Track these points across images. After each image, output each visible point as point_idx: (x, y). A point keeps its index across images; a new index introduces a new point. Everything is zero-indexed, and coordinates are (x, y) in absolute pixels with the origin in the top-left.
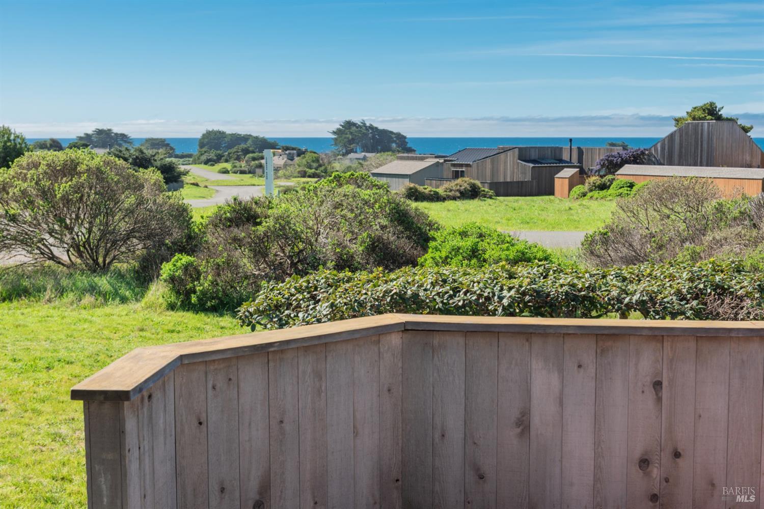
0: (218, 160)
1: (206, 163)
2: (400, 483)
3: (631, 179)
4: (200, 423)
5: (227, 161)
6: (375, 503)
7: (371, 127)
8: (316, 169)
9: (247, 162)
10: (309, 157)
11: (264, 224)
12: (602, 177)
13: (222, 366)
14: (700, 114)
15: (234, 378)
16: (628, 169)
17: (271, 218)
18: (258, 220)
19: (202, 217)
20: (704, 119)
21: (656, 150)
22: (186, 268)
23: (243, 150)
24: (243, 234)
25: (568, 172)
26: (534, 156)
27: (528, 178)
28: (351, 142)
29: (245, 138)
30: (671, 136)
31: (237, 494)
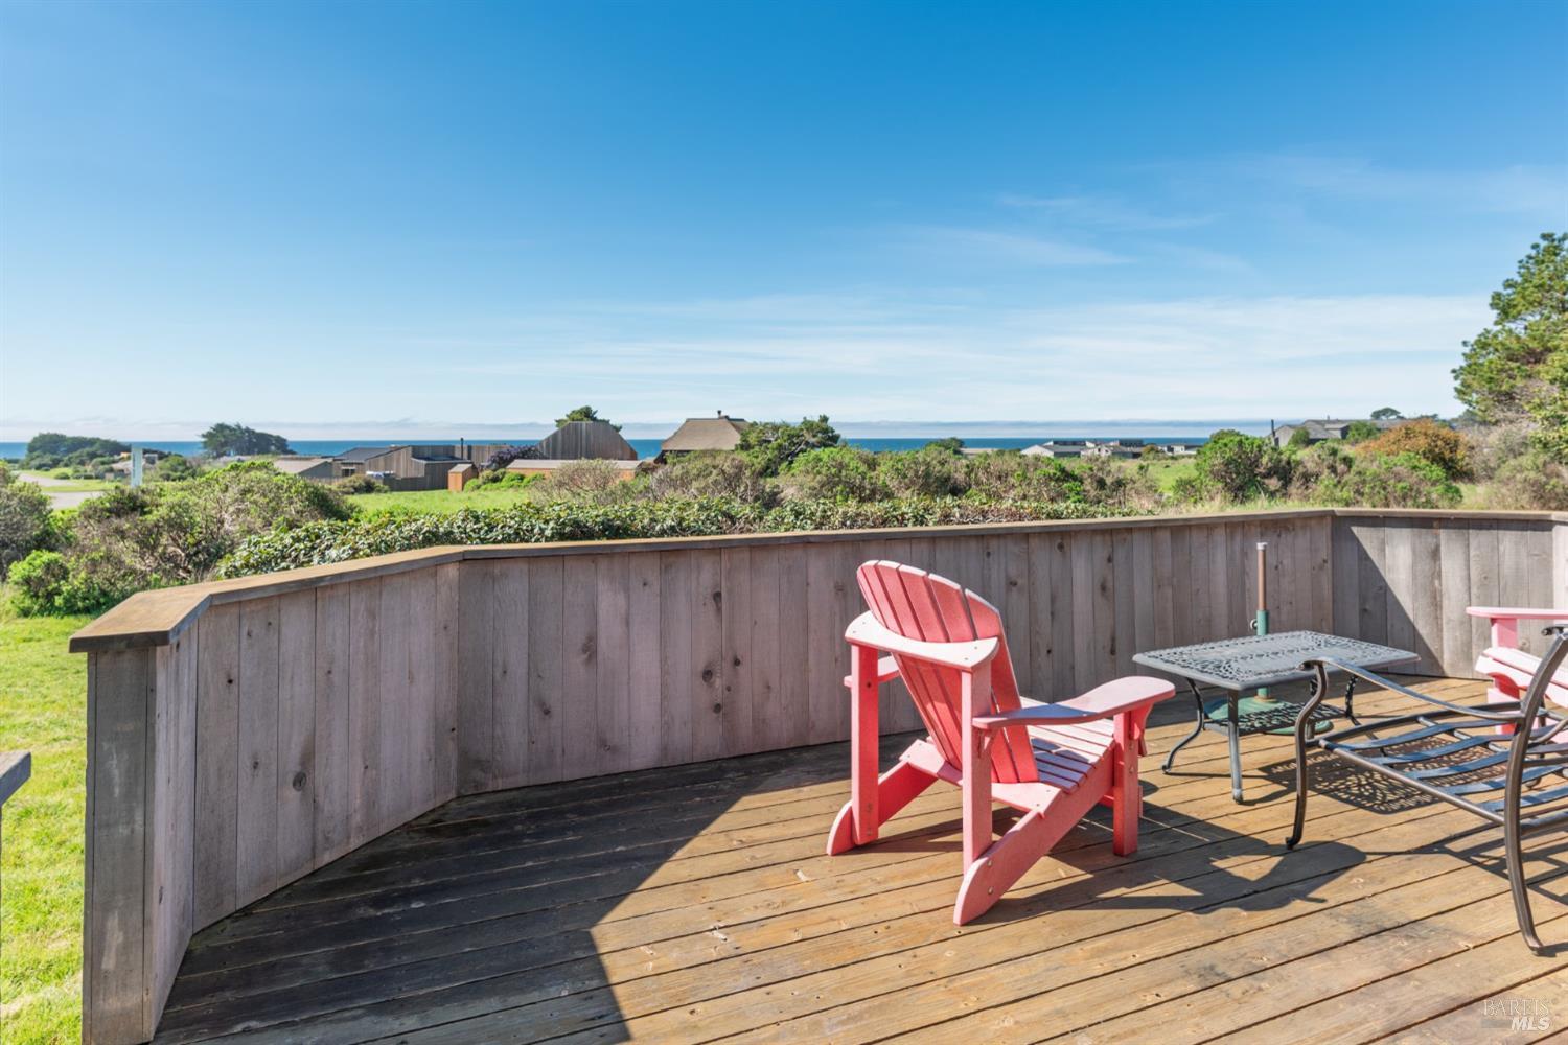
0: (55, 464)
1: (38, 468)
2: (455, 732)
3: (522, 472)
4: (230, 682)
5: (66, 465)
6: (430, 759)
7: (247, 430)
8: (183, 472)
9: (93, 466)
10: (172, 461)
11: (155, 512)
12: (495, 471)
13: (260, 607)
14: (578, 416)
15: (275, 622)
16: (518, 464)
17: (164, 507)
18: (146, 509)
19: (63, 512)
20: (582, 420)
21: (542, 447)
22: (48, 567)
23: (88, 454)
24: (128, 525)
25: (461, 468)
26: (427, 453)
27: (422, 474)
28: (224, 445)
29: (91, 442)
30: (555, 436)
31: (274, 767)
